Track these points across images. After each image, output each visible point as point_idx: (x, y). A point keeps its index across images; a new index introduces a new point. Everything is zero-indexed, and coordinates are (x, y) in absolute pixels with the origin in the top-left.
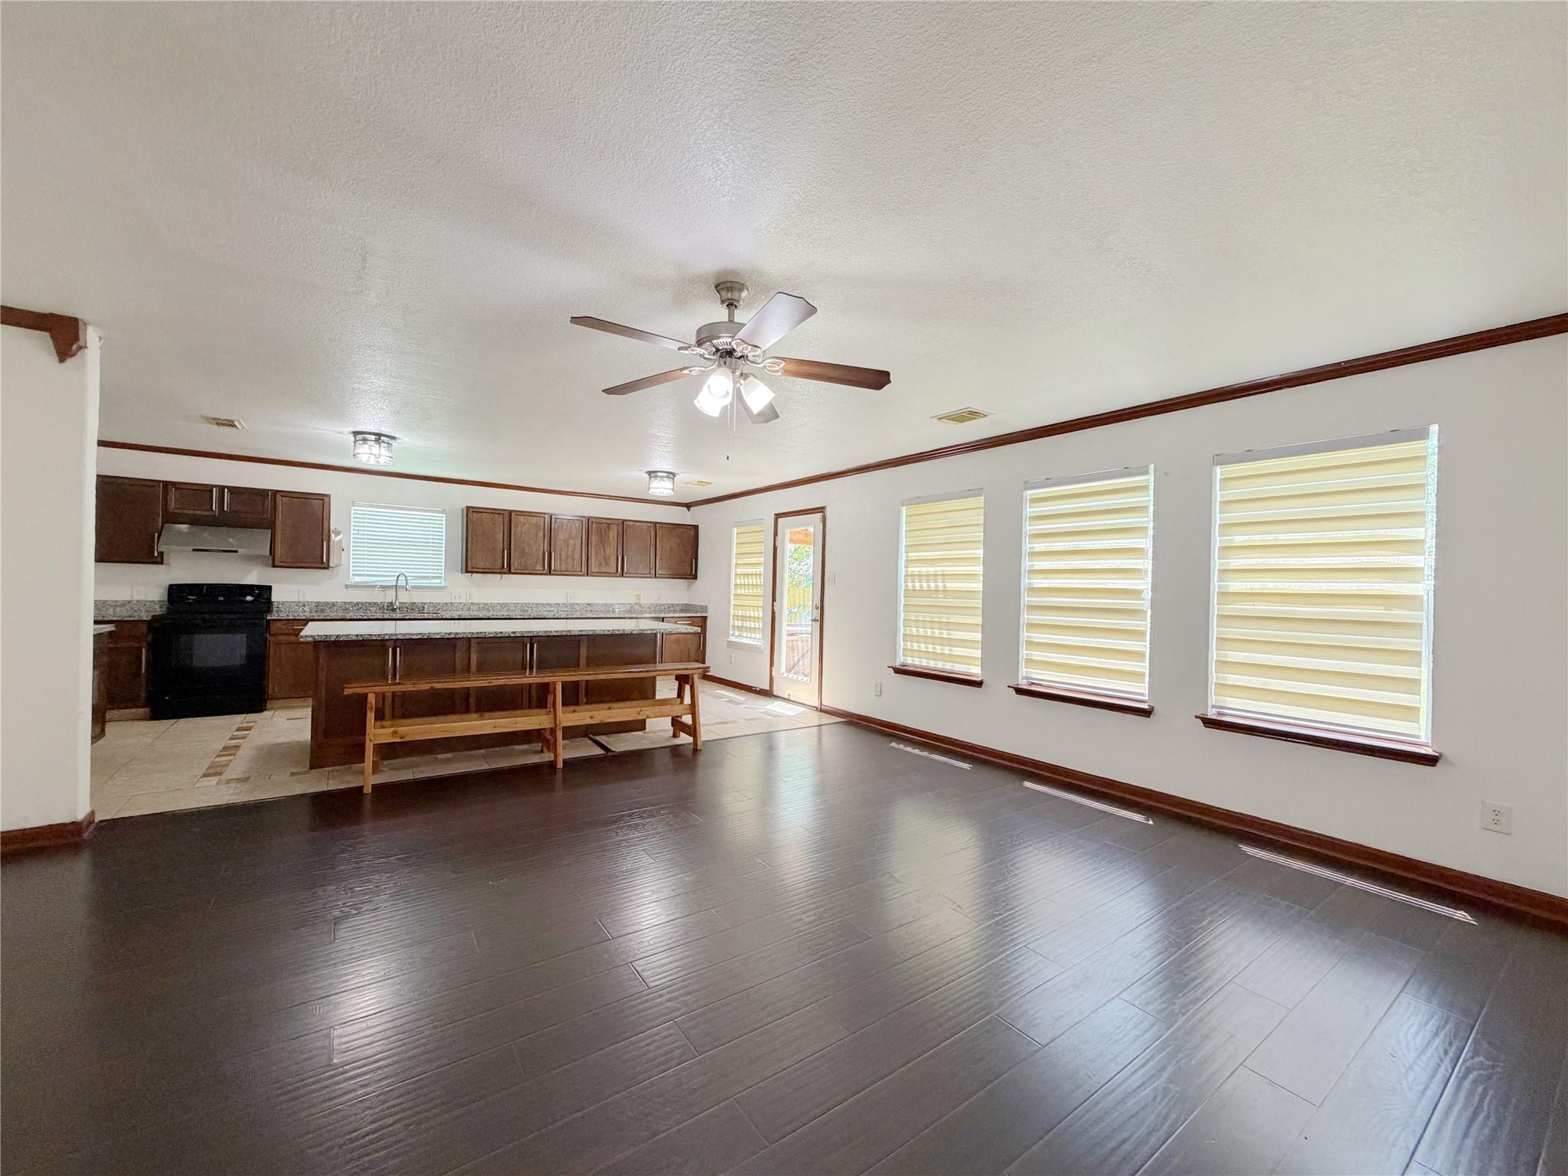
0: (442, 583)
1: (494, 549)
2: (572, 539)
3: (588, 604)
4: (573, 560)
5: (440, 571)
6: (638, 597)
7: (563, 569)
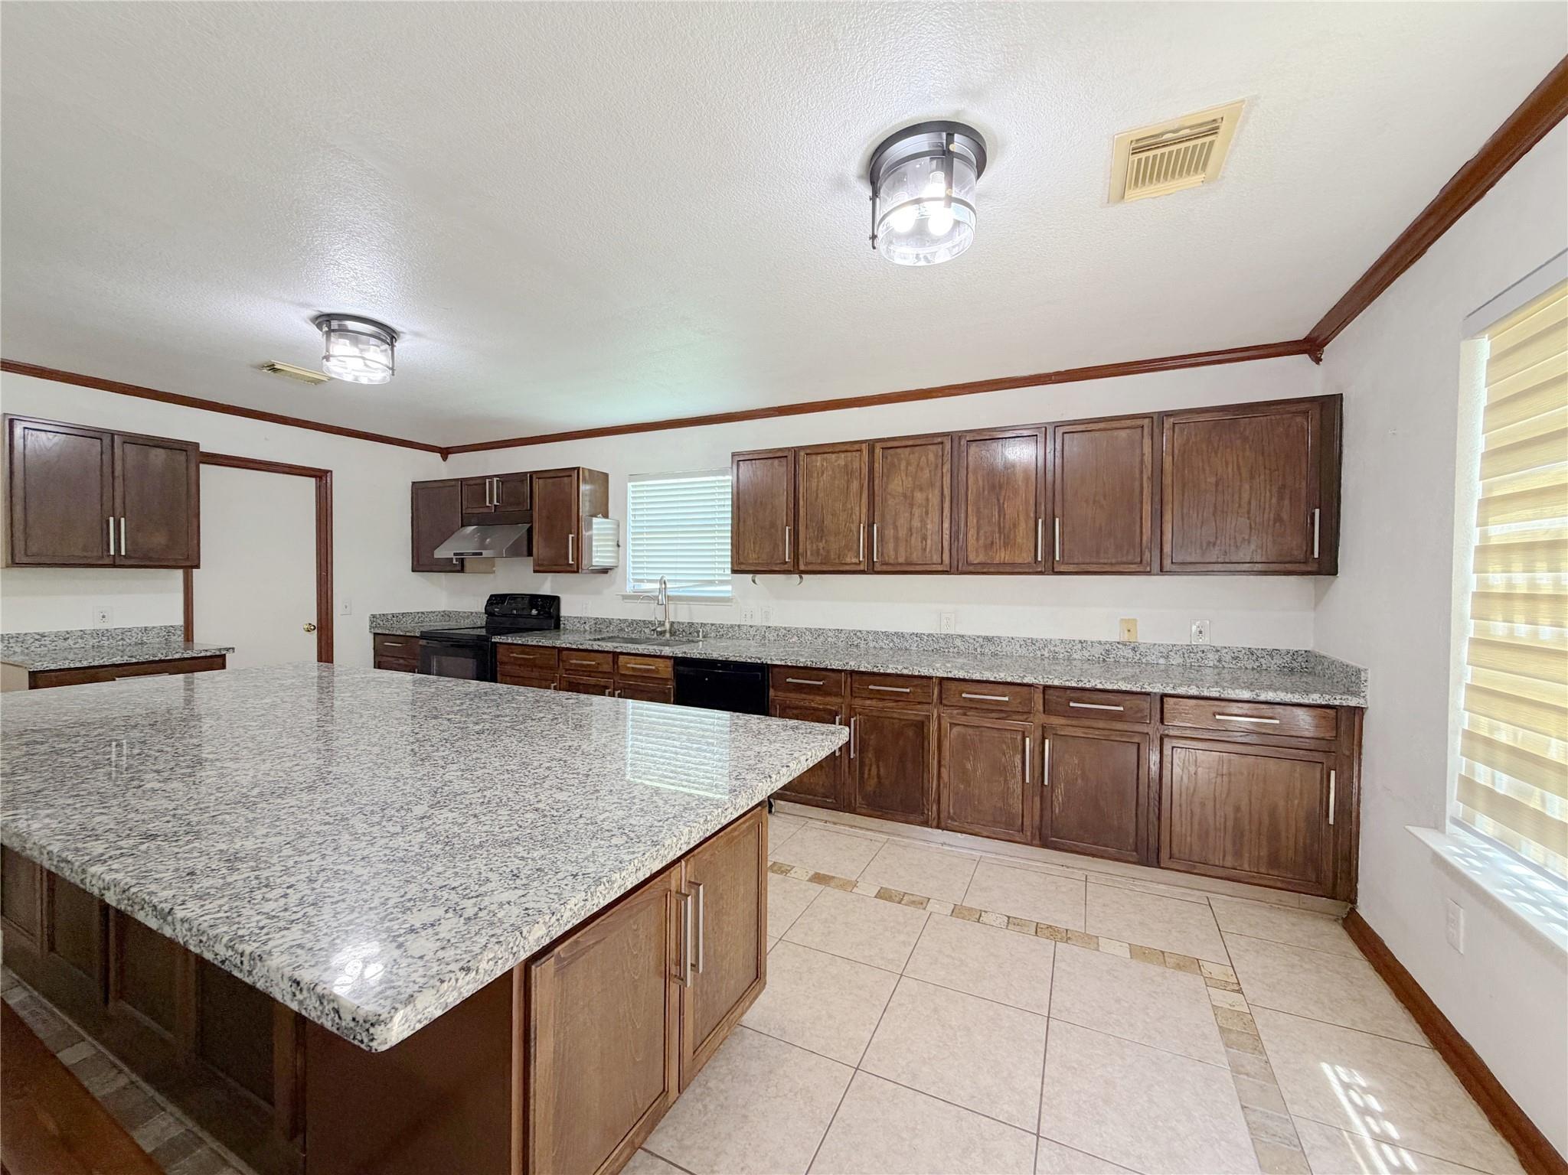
0: (730, 592)
2: (921, 490)
3: (989, 639)
4: (924, 538)
6: (1130, 625)
7: (901, 560)
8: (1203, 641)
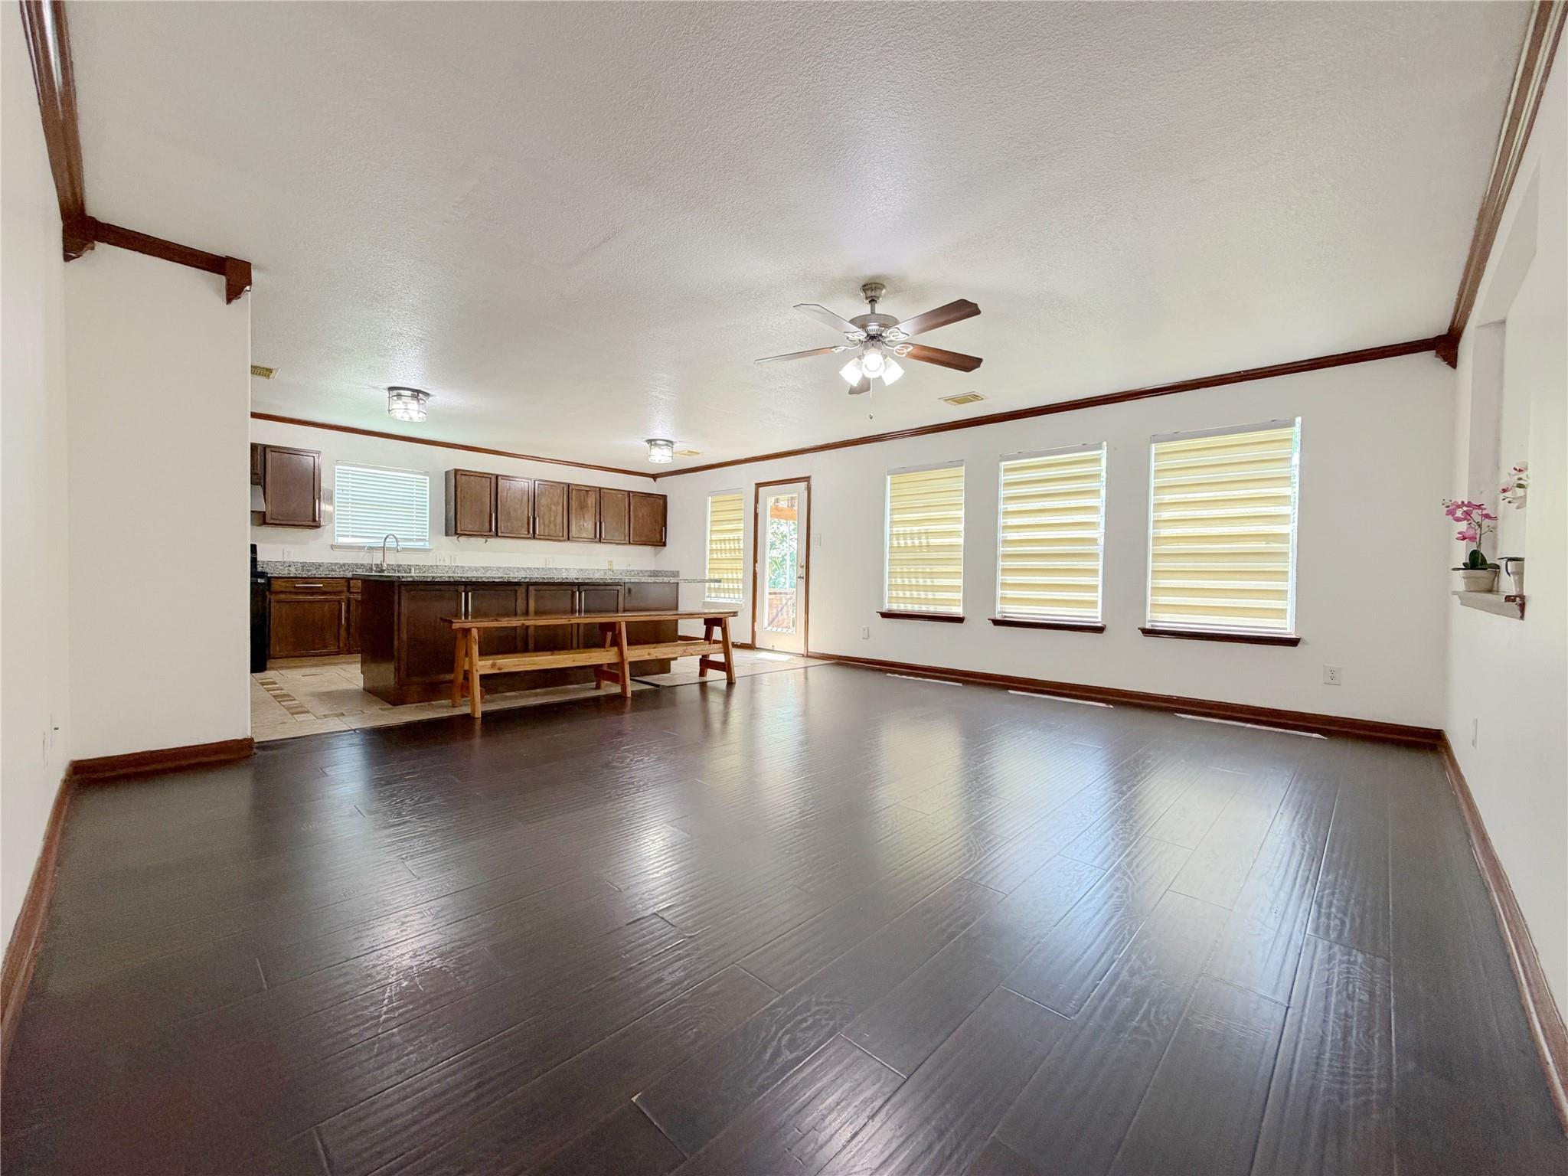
0: (427, 546)
1: (481, 512)
2: (554, 505)
4: (555, 526)
5: (424, 534)
6: (611, 563)
7: (546, 534)
8: (631, 568)
